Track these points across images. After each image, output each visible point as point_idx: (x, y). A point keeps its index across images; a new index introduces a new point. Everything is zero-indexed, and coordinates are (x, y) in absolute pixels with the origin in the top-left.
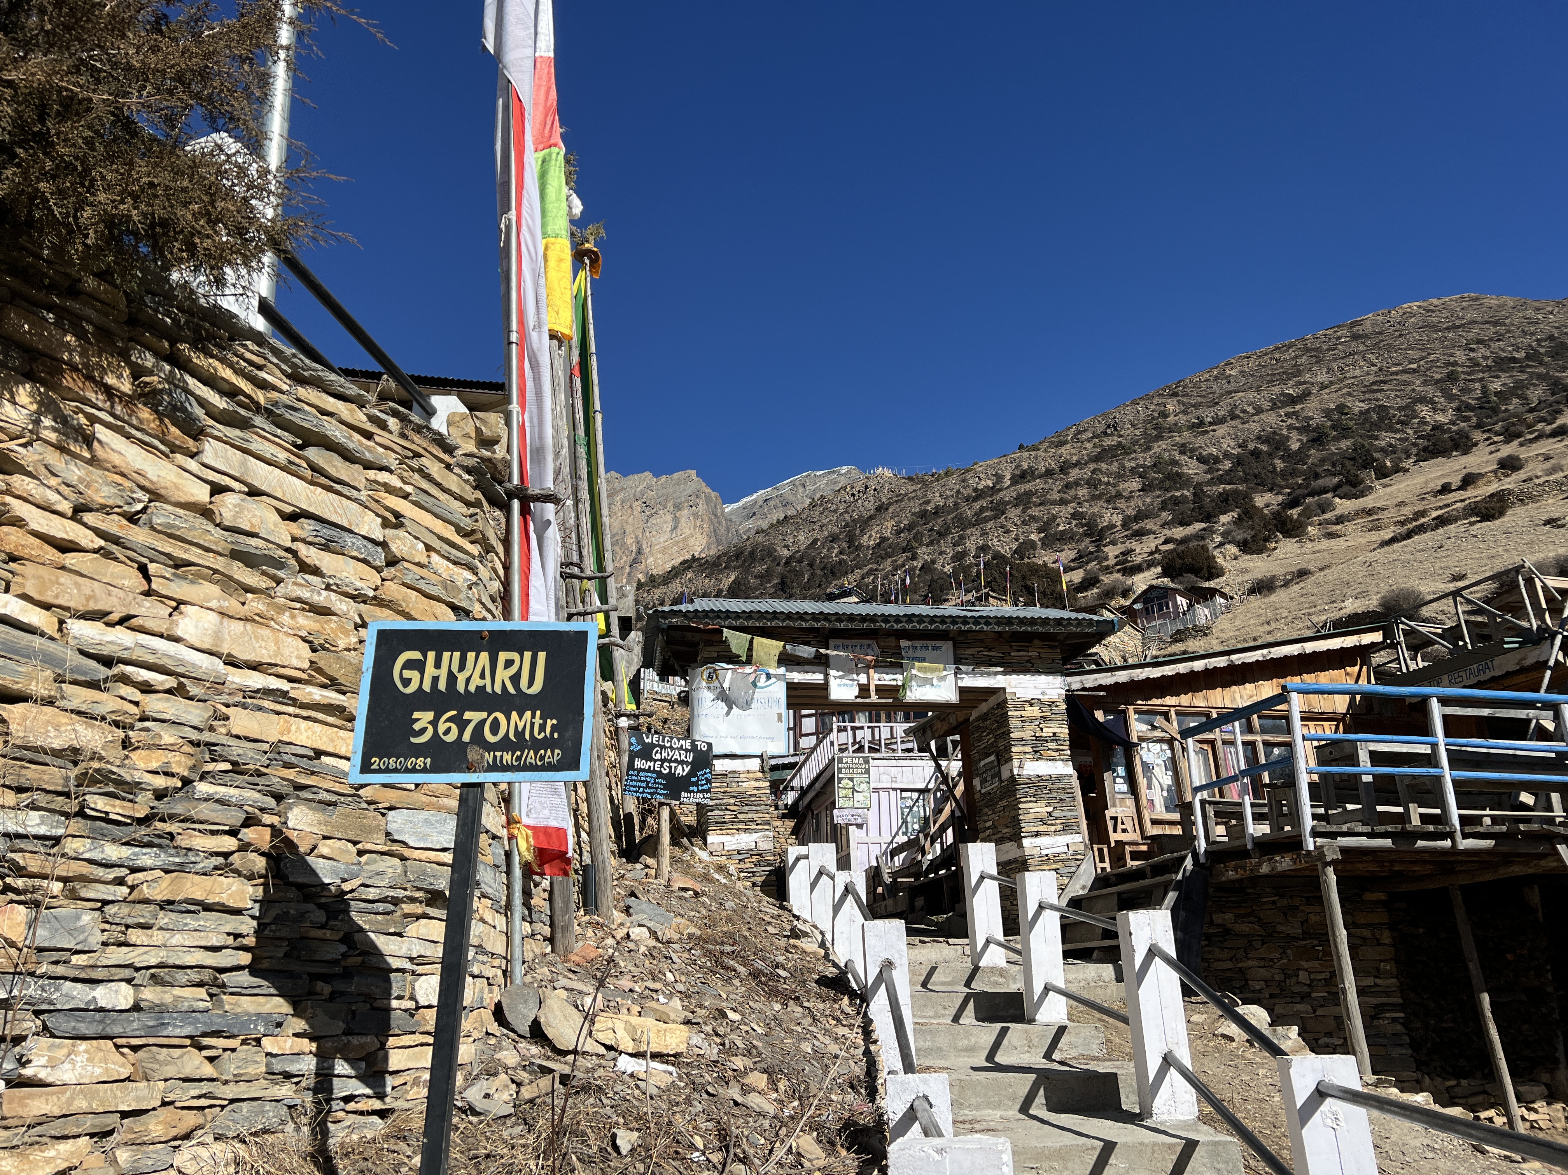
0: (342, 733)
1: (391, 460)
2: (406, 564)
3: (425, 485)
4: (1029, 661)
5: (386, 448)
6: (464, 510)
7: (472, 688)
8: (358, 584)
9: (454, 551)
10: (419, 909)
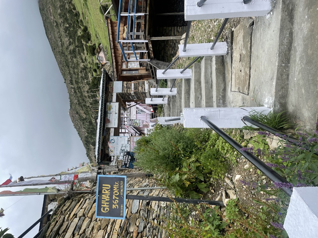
0: (117, 223)
1: (62, 217)
2: (84, 213)
3: (68, 210)
4: (111, 88)
5: (60, 218)
6: (74, 202)
7: (109, 198)
8: (88, 222)
9: (82, 203)
10: (149, 207)
